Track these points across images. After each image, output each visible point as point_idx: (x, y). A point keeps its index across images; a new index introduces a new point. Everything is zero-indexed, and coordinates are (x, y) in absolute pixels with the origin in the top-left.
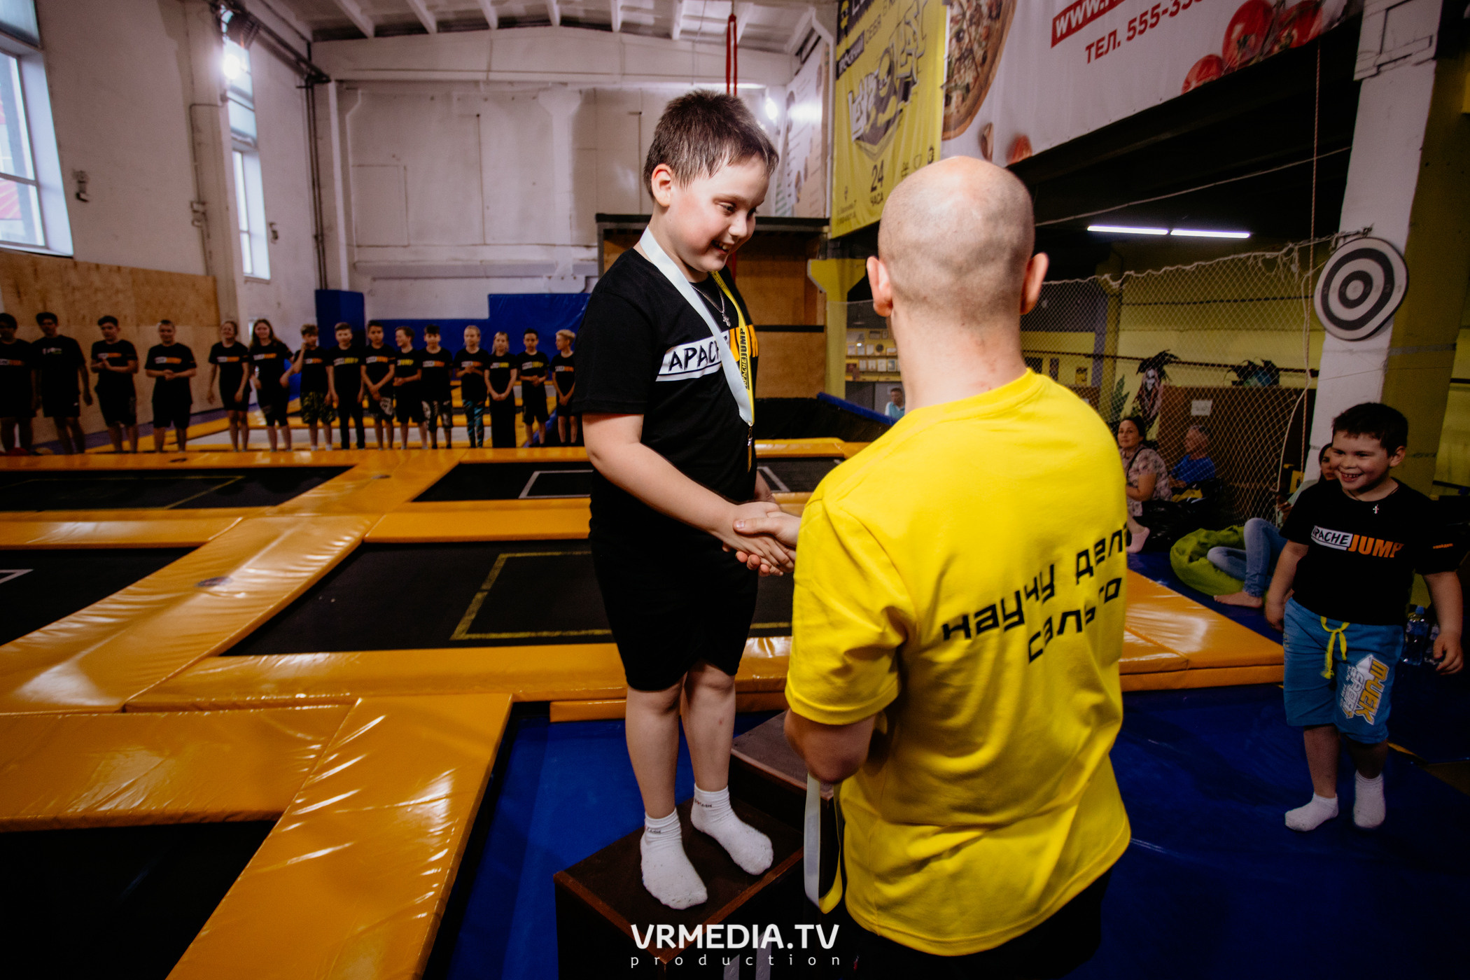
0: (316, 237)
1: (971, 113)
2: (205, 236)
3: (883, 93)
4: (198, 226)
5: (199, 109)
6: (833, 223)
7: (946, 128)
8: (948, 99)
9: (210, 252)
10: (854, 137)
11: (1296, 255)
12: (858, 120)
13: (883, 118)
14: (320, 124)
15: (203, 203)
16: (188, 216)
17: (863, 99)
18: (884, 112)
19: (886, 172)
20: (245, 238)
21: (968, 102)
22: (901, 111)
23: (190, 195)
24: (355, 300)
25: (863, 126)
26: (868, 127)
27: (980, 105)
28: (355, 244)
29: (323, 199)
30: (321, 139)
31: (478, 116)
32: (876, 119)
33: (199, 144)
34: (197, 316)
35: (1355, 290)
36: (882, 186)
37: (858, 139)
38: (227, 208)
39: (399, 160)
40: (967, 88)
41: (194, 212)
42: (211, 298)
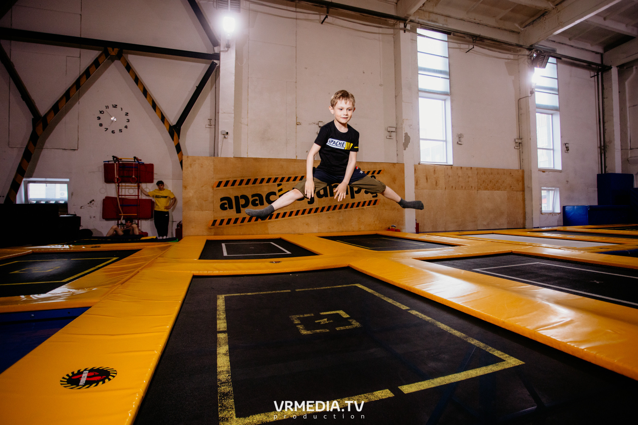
0: (600, 147)
2: (521, 153)
4: (517, 149)
5: (521, 100)
9: (523, 160)
14: (606, 91)
15: (521, 139)
16: (514, 145)
20: (540, 151)
23: (515, 135)
24: (627, 178)
28: (629, 148)
33: (521, 115)
41: (516, 143)
42: (521, 178)
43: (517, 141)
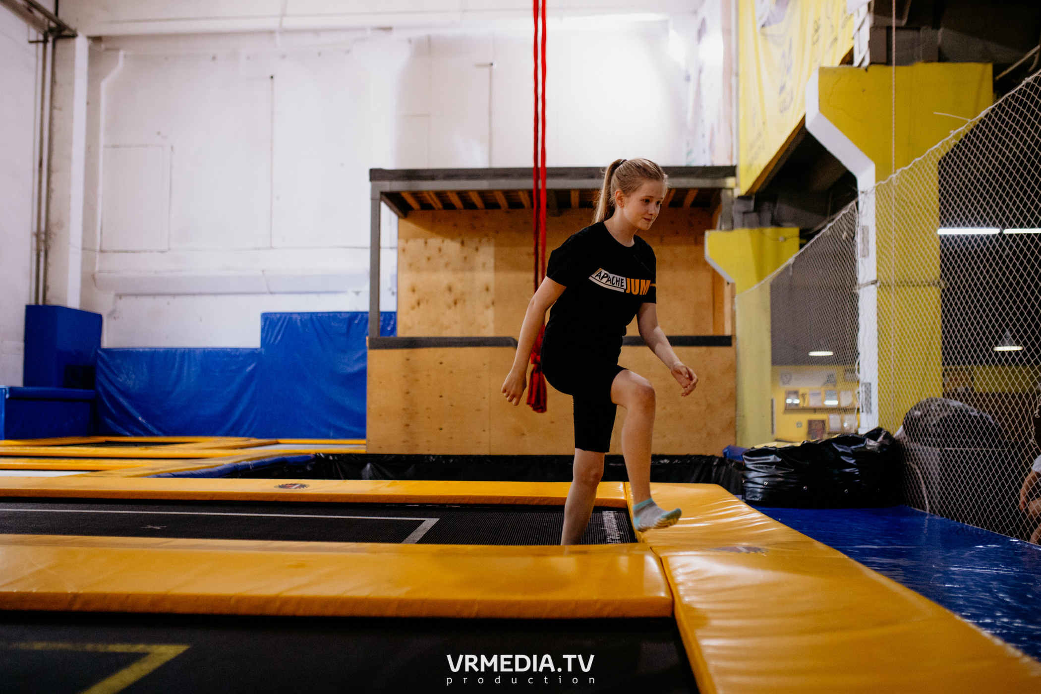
0: (37, 236)
6: (741, 172)
14: (59, 90)
24: (90, 323)
28: (98, 248)
31: (272, 77)
39: (165, 137)
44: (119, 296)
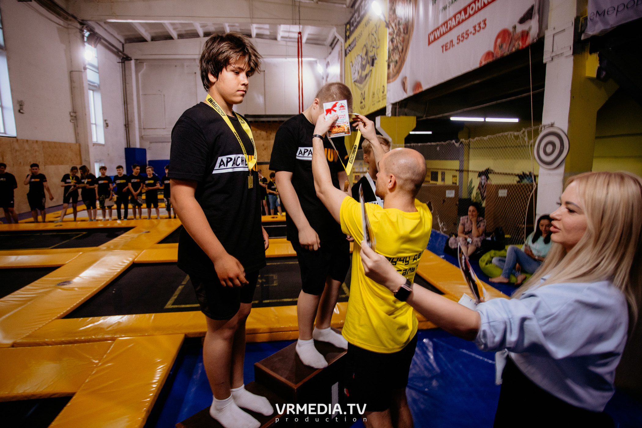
0: (125, 125)
1: (398, 72)
2: (76, 126)
3: (364, 63)
4: (73, 122)
5: (74, 73)
7: (388, 78)
8: (389, 66)
9: (78, 133)
10: (353, 81)
11: (526, 133)
12: (354, 74)
13: (364, 73)
14: (127, 78)
15: (75, 113)
16: (69, 118)
17: (356, 65)
18: (364, 70)
19: (366, 96)
20: (93, 127)
21: (397, 67)
22: (371, 70)
23: (70, 109)
24: (143, 152)
25: (356, 77)
26: (358, 77)
27: (402, 69)
28: (142, 128)
29: (129, 109)
30: (128, 84)
31: (195, 73)
32: (362, 73)
33: (74, 88)
34: (72, 160)
35: (549, 149)
36: (364, 101)
37: (355, 82)
38: (86, 115)
39: (161, 92)
40: (396, 62)
41: (71, 116)
42: (78, 152)
43: (72, 114)
44: (151, 143)
